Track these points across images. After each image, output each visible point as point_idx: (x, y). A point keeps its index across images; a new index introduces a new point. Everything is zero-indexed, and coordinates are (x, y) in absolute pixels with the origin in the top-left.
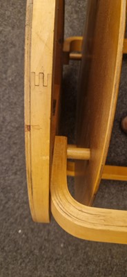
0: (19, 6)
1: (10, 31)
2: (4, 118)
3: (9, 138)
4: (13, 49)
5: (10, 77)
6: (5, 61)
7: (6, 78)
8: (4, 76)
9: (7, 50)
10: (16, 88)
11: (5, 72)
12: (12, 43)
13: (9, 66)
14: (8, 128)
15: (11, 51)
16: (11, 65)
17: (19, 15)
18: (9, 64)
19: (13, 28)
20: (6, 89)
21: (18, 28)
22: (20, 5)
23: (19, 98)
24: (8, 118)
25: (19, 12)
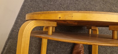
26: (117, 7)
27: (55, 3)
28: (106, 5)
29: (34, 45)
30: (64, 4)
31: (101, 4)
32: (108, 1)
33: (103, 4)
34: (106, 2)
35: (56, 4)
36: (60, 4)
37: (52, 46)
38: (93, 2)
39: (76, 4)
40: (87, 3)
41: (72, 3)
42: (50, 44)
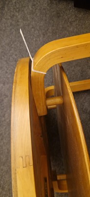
0: (6, 69)
1: (2, 87)
4: (7, 99)
5: (7, 119)
6: (2, 108)
7: (5, 120)
8: (3, 119)
9: (3, 100)
11: (4, 116)
12: (5, 95)
13: (5, 111)
17: (7, 75)
19: (4, 84)
20: (6, 128)
21: (8, 83)
22: (6, 67)
25: (6, 72)
26: (5, 115)
28: (4, 134)
31: (4, 143)
33: (2, 139)
38: (2, 157)
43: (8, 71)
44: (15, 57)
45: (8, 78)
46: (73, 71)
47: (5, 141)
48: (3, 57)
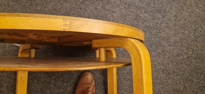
1: (173, 14)
2: (115, 12)
3: (102, 16)
5: (143, 15)
6: (153, 11)
7: (141, 13)
8: (143, 11)
9: (160, 13)
10: (136, 19)
11: (145, 12)
12: (165, 15)
14: (109, 15)
15: (160, 16)
16: (151, 16)
18: (151, 14)
19: (175, 16)
20: (134, 13)
21: (175, 20)
22: (190, 20)
23: (129, 22)
24: (115, 15)
25: (185, 20)
27: (45, 7)
28: (130, 10)
29: (6, 85)
30: (60, 9)
31: (122, 9)
32: (133, 4)
33: (125, 8)
34: (129, 5)
35: (46, 9)
36: (54, 9)
37: (39, 83)
38: (110, 6)
39: (80, 8)
40: (99, 7)
41: (74, 8)
42: (36, 81)
43: (187, 21)
44: (199, 30)
45: (180, 21)
46: (180, 82)
47: (123, 10)
48: (200, 18)
